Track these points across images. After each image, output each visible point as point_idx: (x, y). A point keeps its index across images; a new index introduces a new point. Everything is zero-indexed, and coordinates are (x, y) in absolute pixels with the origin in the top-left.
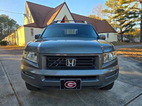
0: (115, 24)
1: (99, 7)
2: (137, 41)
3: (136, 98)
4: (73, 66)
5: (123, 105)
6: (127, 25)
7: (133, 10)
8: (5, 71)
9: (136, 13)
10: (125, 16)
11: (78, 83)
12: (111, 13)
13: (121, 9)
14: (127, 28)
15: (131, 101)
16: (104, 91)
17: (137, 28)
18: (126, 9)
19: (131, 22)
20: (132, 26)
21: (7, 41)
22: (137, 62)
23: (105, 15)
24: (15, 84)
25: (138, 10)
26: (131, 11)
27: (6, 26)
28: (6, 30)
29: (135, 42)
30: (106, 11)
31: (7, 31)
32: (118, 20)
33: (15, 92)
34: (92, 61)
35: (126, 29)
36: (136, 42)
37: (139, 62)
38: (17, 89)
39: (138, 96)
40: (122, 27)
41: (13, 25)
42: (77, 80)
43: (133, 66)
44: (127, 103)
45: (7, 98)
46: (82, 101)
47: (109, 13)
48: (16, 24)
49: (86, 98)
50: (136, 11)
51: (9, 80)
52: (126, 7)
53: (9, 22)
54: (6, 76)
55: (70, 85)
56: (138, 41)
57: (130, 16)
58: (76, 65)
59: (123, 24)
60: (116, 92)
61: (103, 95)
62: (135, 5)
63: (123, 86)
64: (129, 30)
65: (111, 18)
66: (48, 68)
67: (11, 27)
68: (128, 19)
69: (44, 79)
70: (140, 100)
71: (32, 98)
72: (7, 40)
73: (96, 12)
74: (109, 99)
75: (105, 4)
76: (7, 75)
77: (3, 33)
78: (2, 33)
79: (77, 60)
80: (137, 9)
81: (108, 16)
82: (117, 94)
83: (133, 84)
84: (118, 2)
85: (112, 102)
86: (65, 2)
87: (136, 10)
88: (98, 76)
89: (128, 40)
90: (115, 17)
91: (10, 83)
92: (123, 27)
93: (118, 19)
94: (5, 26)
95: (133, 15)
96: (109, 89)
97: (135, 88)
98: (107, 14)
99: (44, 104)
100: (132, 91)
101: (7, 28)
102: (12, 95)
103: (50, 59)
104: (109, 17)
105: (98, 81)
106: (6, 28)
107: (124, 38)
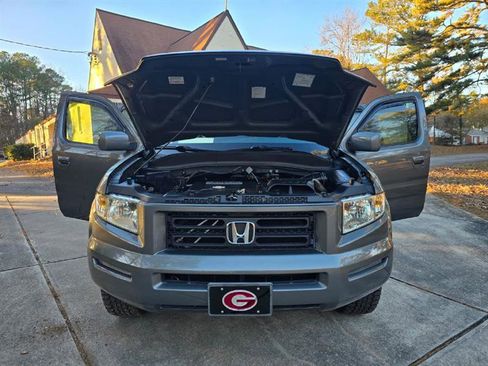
0: (400, 80)
1: (344, 22)
2: (478, 138)
3: (452, 340)
4: (246, 242)
5: (409, 362)
6: (441, 85)
7: (463, 32)
8: (33, 249)
9: (474, 42)
10: (436, 55)
11: (263, 295)
12: (388, 43)
13: (422, 28)
14: (444, 95)
15: (435, 351)
16: (351, 318)
17: (477, 96)
18: (441, 30)
19: (456, 74)
20: (460, 87)
21: (33, 145)
22: (469, 218)
23: (364, 52)
24: (68, 296)
25: (480, 34)
26: (456, 35)
27: (29, 92)
28: (28, 107)
29: (474, 144)
30: (368, 37)
31: (31, 109)
32: (413, 69)
33: (68, 322)
34: (307, 226)
35: (440, 98)
36: (476, 142)
37: (476, 217)
38: (75, 311)
39: (460, 335)
40: (426, 91)
41: (52, 89)
42: (260, 287)
43: (452, 232)
44: (421, 356)
45: (45, 339)
46: (280, 352)
47: (379, 45)
48: (63, 83)
49: (292, 341)
50: (473, 35)
51: (49, 283)
52: (438, 22)
53: (38, 79)
54: (37, 268)
55: (238, 301)
56: (481, 141)
57: (452, 54)
58: (257, 240)
59: (429, 82)
60: (389, 322)
61: (345, 332)
62: (468, 16)
63: (412, 303)
64: (449, 103)
65: (386, 61)
66: (172, 248)
67: (45, 96)
68: (445, 65)
69: (161, 283)
70: (462, 347)
71: (123, 339)
72: (34, 142)
73: (334, 40)
74: (364, 343)
75: (367, 13)
76: (40, 265)
77: (19, 114)
78: (15, 114)
79: (259, 223)
80: (477, 28)
81: (377, 52)
82: (392, 327)
83: (445, 293)
84: (413, 7)
85: (374, 353)
86: (227, 11)
87: (472, 31)
88: (325, 273)
89: (448, 135)
90: (402, 58)
91: (53, 291)
92: (428, 91)
93: (410, 65)
94: (27, 91)
95: (461, 51)
96: (367, 312)
97: (453, 308)
98: (373, 48)
99: (161, 361)
100: (441, 319)
101: (33, 99)
102: (60, 330)
103: (177, 222)
104: (380, 57)
105: (325, 288)
106: (29, 98)
107: (433, 128)
